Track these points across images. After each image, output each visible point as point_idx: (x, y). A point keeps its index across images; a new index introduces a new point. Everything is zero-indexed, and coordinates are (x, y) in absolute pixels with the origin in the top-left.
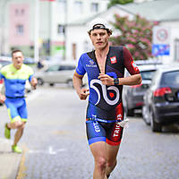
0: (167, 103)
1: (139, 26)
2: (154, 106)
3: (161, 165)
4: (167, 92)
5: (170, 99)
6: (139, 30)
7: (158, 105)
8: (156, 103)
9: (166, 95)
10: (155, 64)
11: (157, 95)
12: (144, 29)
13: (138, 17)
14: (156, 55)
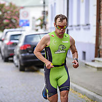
0: (28, 54)
1: (12, 9)
2: (20, 55)
3: (24, 91)
4: (28, 47)
5: (30, 51)
6: (12, 12)
7: (23, 55)
8: (21, 53)
9: (27, 49)
10: (21, 31)
11: (22, 49)
12: (14, 11)
13: (11, 4)
14: (22, 26)
